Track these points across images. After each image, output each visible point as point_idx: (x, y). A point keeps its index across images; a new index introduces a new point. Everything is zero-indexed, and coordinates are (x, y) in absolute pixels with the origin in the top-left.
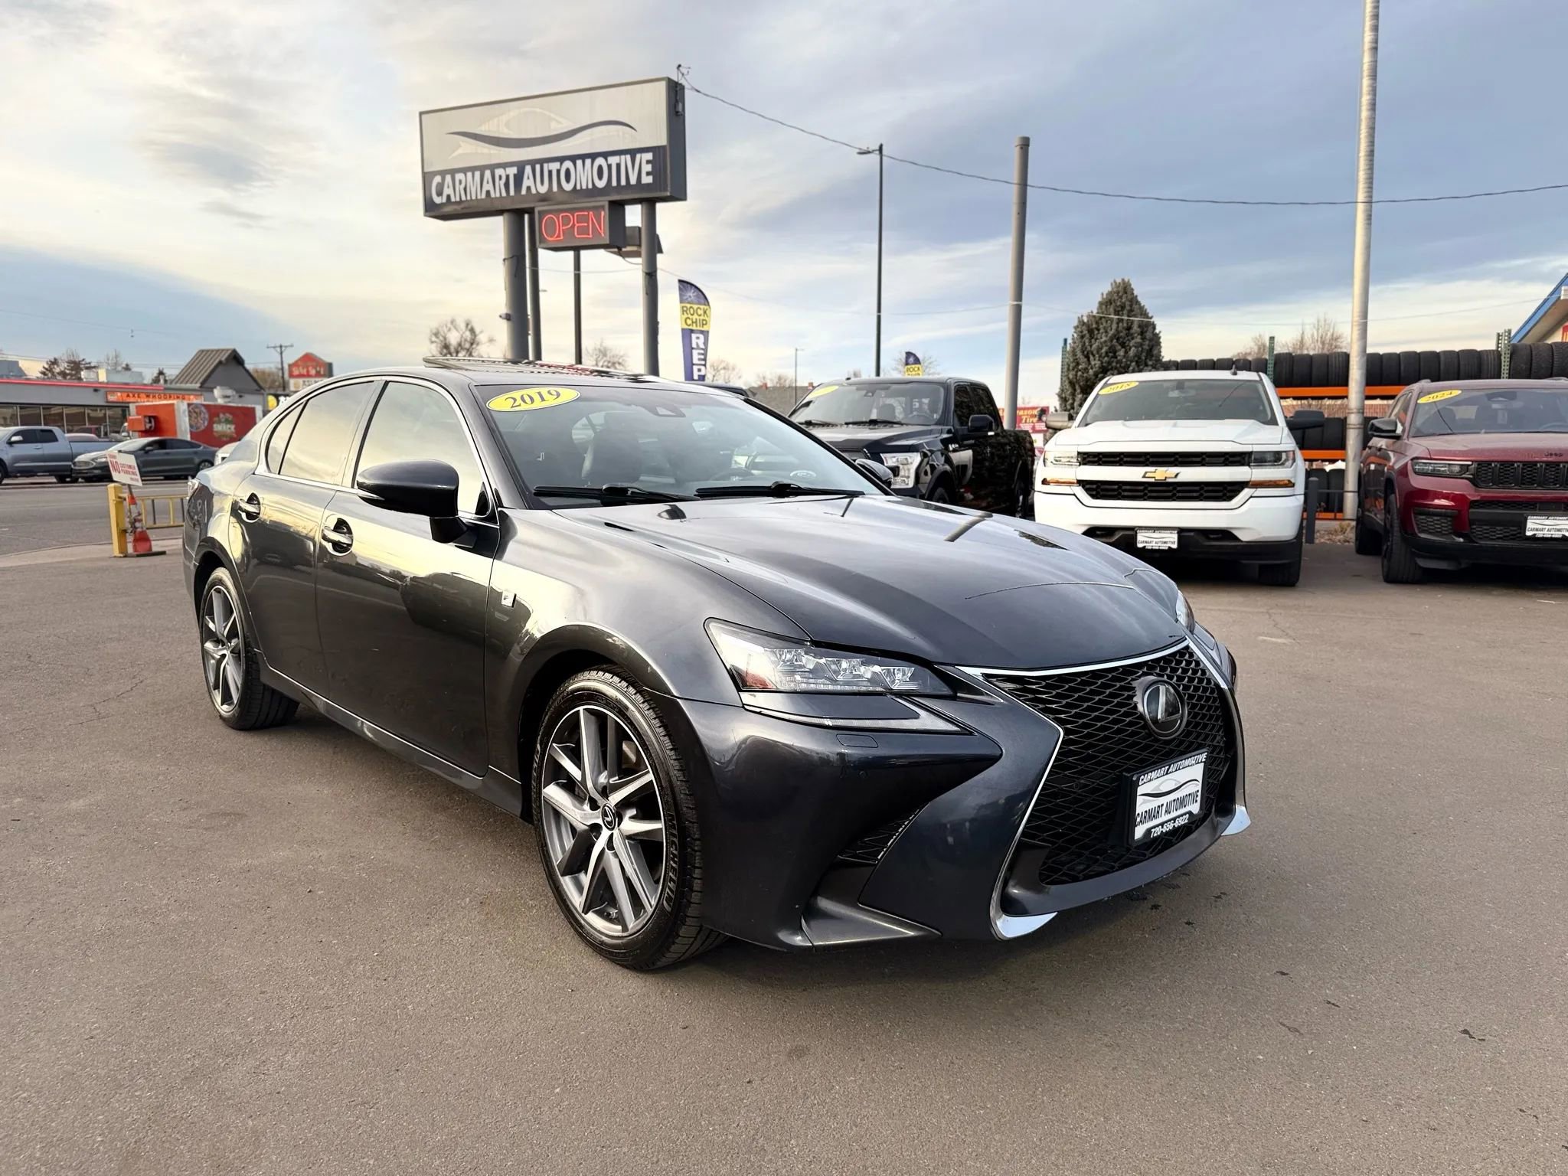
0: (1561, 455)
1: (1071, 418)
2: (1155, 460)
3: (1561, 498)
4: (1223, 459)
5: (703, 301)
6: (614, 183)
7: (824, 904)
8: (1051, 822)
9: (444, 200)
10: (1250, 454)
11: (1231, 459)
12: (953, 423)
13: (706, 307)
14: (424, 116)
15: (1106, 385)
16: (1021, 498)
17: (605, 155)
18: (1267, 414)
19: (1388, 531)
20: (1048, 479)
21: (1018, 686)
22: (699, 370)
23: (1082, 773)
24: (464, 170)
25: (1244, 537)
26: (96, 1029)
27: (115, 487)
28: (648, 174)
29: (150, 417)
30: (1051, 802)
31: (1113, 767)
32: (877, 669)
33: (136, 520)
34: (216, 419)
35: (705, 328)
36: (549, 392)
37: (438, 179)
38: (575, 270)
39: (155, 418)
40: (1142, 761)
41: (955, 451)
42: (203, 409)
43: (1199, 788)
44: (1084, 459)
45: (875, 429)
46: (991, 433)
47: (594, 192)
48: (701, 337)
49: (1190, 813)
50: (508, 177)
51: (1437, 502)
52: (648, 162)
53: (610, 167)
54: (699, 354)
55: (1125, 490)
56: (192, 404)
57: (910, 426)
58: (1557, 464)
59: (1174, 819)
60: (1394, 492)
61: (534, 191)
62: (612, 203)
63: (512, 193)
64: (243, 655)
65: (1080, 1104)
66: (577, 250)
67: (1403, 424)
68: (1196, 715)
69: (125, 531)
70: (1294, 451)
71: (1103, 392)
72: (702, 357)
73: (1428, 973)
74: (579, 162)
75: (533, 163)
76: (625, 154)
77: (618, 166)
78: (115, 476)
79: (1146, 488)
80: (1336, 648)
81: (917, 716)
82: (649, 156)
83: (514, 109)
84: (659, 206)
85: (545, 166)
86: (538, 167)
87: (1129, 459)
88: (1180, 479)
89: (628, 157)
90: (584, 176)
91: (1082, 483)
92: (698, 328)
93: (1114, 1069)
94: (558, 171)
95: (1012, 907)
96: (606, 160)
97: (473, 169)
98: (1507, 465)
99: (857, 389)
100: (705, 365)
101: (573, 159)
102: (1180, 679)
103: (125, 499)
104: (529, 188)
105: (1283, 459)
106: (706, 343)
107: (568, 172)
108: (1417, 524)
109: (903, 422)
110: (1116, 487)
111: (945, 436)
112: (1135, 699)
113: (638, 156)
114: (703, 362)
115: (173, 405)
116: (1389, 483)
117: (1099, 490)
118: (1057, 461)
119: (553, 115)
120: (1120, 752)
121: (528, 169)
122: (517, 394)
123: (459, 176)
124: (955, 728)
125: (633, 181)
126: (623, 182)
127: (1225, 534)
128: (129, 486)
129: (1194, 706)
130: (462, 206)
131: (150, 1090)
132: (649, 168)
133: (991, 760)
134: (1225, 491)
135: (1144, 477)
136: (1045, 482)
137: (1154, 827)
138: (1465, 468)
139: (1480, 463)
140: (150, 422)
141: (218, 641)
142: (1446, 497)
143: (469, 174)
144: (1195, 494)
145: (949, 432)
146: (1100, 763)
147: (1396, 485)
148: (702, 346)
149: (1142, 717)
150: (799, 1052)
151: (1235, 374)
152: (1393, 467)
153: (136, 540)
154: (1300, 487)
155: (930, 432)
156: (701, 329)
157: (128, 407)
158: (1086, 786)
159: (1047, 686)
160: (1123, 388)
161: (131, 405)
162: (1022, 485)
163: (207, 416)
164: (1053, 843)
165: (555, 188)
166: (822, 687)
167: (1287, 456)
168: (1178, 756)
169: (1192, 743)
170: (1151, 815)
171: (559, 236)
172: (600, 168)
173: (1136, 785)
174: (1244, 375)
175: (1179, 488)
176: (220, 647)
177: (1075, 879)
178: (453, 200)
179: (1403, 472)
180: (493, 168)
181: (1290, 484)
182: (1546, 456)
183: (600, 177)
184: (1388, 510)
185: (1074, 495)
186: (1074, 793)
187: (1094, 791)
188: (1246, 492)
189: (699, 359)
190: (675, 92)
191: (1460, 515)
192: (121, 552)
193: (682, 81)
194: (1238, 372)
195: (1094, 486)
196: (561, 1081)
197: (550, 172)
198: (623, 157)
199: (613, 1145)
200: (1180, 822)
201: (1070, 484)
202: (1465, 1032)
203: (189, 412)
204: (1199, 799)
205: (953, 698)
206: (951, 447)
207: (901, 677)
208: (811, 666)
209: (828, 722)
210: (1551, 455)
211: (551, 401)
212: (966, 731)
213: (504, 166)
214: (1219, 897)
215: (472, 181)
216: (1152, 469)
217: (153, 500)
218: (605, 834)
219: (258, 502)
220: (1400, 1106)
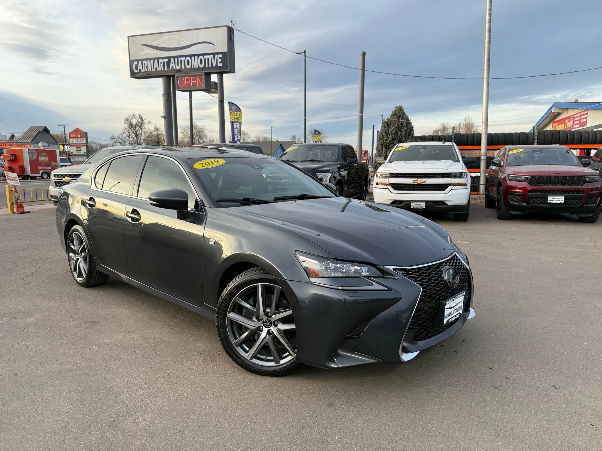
0: (559, 174)
1: (385, 159)
2: (417, 176)
3: (560, 189)
4: (442, 175)
5: (239, 110)
6: (207, 66)
7: (340, 352)
8: (418, 320)
9: (138, 71)
10: (451, 173)
11: (444, 176)
12: (342, 161)
13: (240, 113)
14: (129, 38)
15: (397, 147)
16: (364, 188)
17: (203, 55)
18: (456, 159)
19: (499, 201)
20: (378, 183)
21: (405, 272)
22: (238, 137)
23: (428, 302)
24: (147, 60)
25: (449, 204)
26: (68, 409)
27: (8, 186)
28: (220, 62)
29: (12, 154)
30: (418, 313)
31: (437, 299)
32: (357, 268)
33: (18, 199)
34: (40, 155)
35: (240, 121)
36: (214, 160)
37: (136, 63)
38: (190, 99)
39: (14, 154)
40: (446, 296)
41: (342, 171)
42: (34, 151)
43: (462, 304)
44: (392, 175)
45: (313, 163)
46: (355, 165)
47: (199, 69)
48: (238, 124)
49: (460, 313)
50: (164, 62)
51: (516, 190)
52: (220, 58)
53: (205, 59)
54: (237, 131)
55: (406, 187)
56: (30, 149)
57: (326, 162)
58: (558, 177)
59: (455, 316)
60: (501, 186)
61: (175, 68)
62: (205, 73)
63: (166, 69)
64: (88, 259)
65: (432, 418)
66: (190, 91)
67: (503, 161)
68: (461, 279)
69: (13, 204)
70: (467, 172)
71: (396, 150)
72: (239, 132)
73: (538, 366)
74: (193, 58)
75: (174, 57)
76: (211, 55)
77: (208, 59)
78: (8, 181)
79: (414, 186)
80: (486, 245)
81: (373, 285)
82: (221, 56)
83: (166, 37)
84: (224, 75)
85: (179, 58)
86: (176, 59)
87: (408, 176)
88: (426, 183)
89: (212, 56)
90: (195, 63)
91: (391, 184)
92: (237, 121)
93: (440, 405)
94: (184, 61)
95: (406, 350)
96: (204, 57)
97: (150, 59)
98: (541, 177)
99: (306, 148)
100: (240, 135)
101: (190, 56)
102: (455, 266)
103: (13, 191)
104: (173, 67)
105: (463, 175)
106: (240, 126)
107: (188, 61)
108: (510, 199)
109: (323, 161)
110: (403, 186)
111: (339, 166)
112: (443, 275)
113: (216, 56)
114: (239, 134)
115: (22, 149)
116: (499, 184)
117: (397, 187)
118: (381, 176)
119: (182, 39)
120: (439, 294)
121: (172, 60)
122: (203, 162)
123: (144, 62)
124: (385, 288)
125: (214, 65)
126: (210, 66)
127: (443, 203)
128: (14, 185)
129: (460, 276)
130: (146, 73)
131: (97, 431)
132: (220, 60)
133: (397, 300)
134: (442, 187)
135: (413, 182)
136: (377, 184)
137: (450, 319)
138: (526, 178)
139: (532, 176)
140: (12, 156)
141: (75, 253)
142: (519, 188)
143: (148, 61)
144: (431, 188)
145: (340, 164)
146: (433, 298)
147: (502, 183)
148: (239, 128)
149: (445, 281)
150: (331, 405)
151: (444, 143)
152: (500, 177)
153: (18, 207)
154: (469, 186)
155: (333, 165)
156: (238, 121)
157: (3, 150)
158: (429, 306)
159: (415, 272)
160: (404, 148)
161: (4, 149)
162: (365, 183)
163: (36, 154)
164: (418, 327)
165: (183, 68)
166: (340, 275)
167: (465, 174)
168: (456, 294)
169: (460, 289)
170: (449, 315)
171: (185, 86)
172: (201, 60)
173: (445, 305)
174: (447, 144)
175: (426, 186)
176: (77, 255)
177: (424, 339)
178: (142, 71)
179: (505, 179)
180: (158, 59)
181: (466, 185)
182: (555, 174)
183: (201, 63)
184: (499, 193)
185: (388, 189)
186: (425, 309)
187: (431, 308)
188: (450, 187)
189: (238, 133)
190: (230, 31)
191: (525, 195)
192: (11, 212)
193: (233, 27)
194: (445, 142)
195: (395, 186)
196: (249, 420)
197: (181, 61)
198: (210, 56)
199: (274, 442)
200: (457, 317)
201: (386, 184)
202: (553, 386)
203: (29, 152)
204: (462, 308)
205: (383, 277)
206: (341, 170)
207: (364, 270)
208: (333, 267)
209: (340, 288)
210: (556, 173)
211: (216, 164)
212: (390, 289)
213: (163, 58)
214: (463, 341)
215: (150, 64)
216: (416, 179)
217: (24, 191)
218: (265, 330)
219: (94, 201)
220: (536, 413)
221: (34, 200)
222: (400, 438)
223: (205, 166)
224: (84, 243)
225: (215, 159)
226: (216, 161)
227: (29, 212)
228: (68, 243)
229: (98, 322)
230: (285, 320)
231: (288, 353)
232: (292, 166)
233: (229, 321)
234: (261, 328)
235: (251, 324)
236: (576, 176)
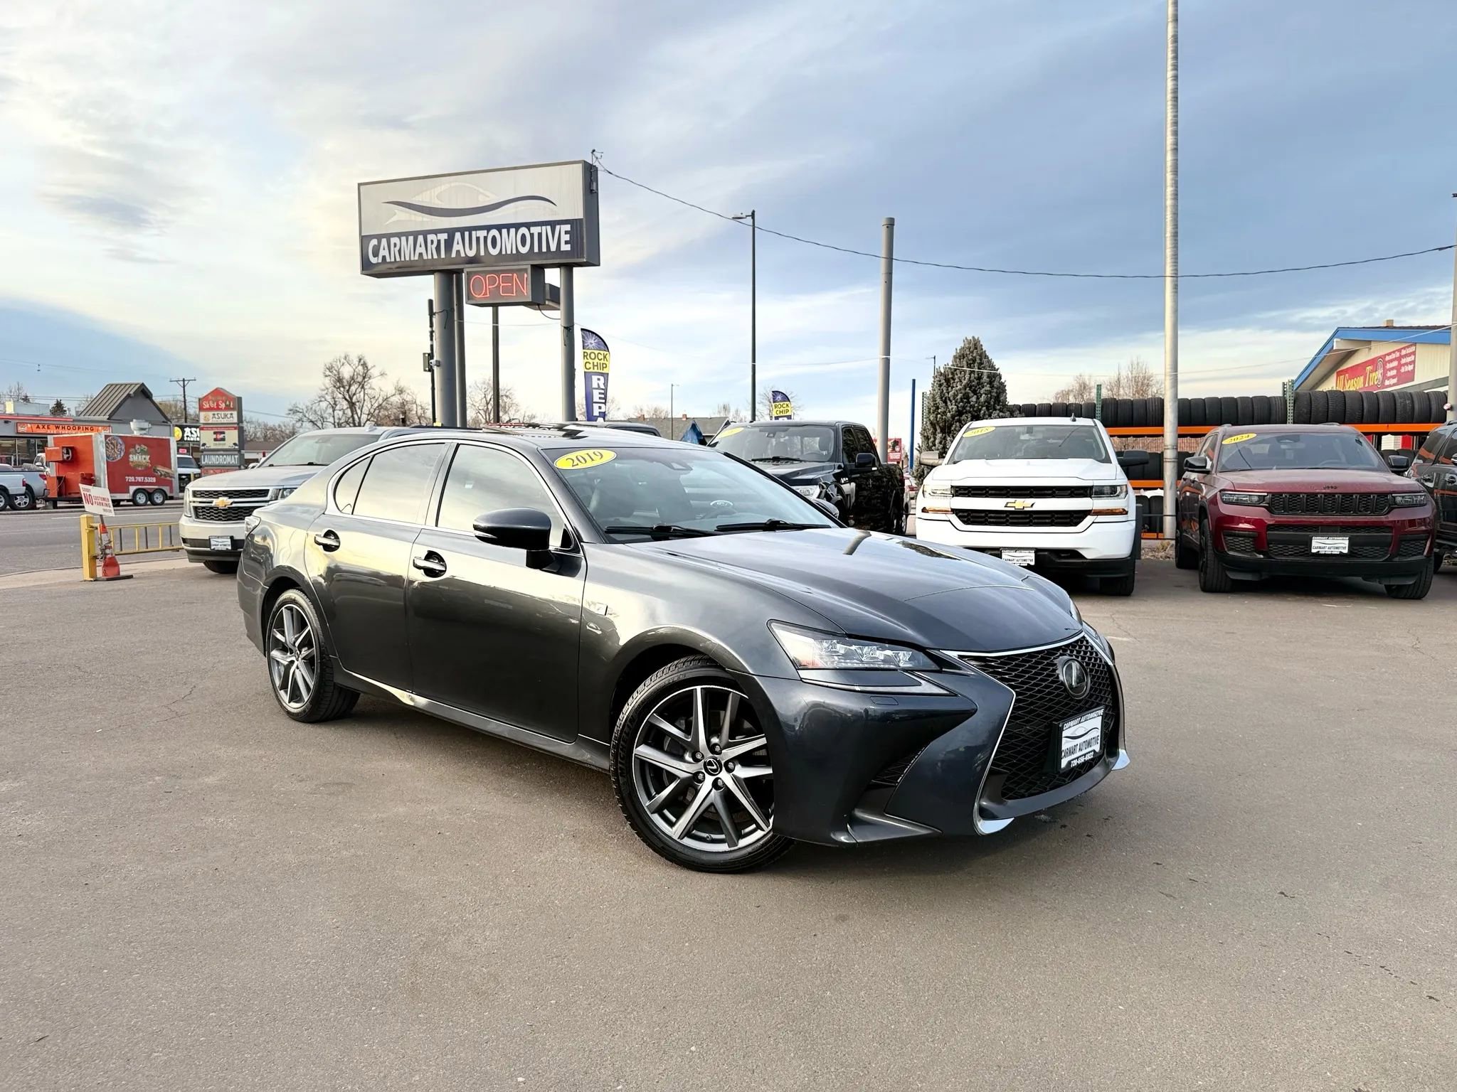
0: (1336, 488)
1: (942, 456)
2: (1015, 492)
3: (1337, 522)
4: (1069, 492)
5: (606, 349)
6: (536, 250)
7: (859, 814)
8: (1009, 756)
9: (380, 261)
10: (1091, 487)
11: (1076, 492)
12: (843, 461)
13: (606, 353)
14: (362, 187)
15: (968, 429)
16: (895, 521)
17: (528, 225)
18: (1102, 455)
19: (1203, 549)
20: (927, 508)
21: (983, 664)
22: (600, 408)
23: (1028, 722)
24: (399, 235)
25: (1089, 555)
26: (336, 922)
27: (87, 517)
28: (566, 242)
29: (67, 448)
30: (1008, 742)
31: (1046, 718)
32: (889, 653)
33: (106, 547)
34: (132, 450)
35: (605, 371)
36: (594, 453)
37: (374, 242)
38: (493, 323)
39: (72, 448)
40: (1064, 714)
41: (845, 483)
42: (120, 441)
43: (1099, 733)
44: (956, 491)
45: (778, 465)
46: (874, 469)
47: (518, 256)
48: (602, 378)
49: (1094, 751)
50: (439, 241)
51: (1241, 526)
52: (566, 232)
53: (532, 235)
54: (600, 393)
55: (991, 518)
56: (109, 436)
57: (808, 463)
58: (1333, 495)
59: (1085, 755)
60: (1207, 517)
61: (463, 255)
62: (533, 266)
63: (443, 255)
64: (317, 661)
65: (1037, 940)
66: (495, 306)
67: (1211, 460)
68: (1095, 683)
69: (95, 557)
70: (1126, 485)
71: (966, 435)
72: (603, 396)
73: (1255, 860)
74: (505, 231)
75: (462, 230)
76: (546, 225)
77: (540, 235)
78: (88, 507)
79: (1007, 516)
80: (1169, 645)
81: (920, 684)
82: (568, 227)
83: (445, 184)
84: (576, 270)
85: (474, 233)
86: (467, 234)
87: (993, 492)
88: (1035, 508)
89: (549, 228)
90: (509, 243)
91: (955, 511)
92: (599, 371)
93: (1055, 921)
94: (486, 238)
95: (987, 815)
96: (529, 230)
97: (407, 234)
98: (1295, 495)
99: (760, 431)
100: (605, 403)
101: (499, 228)
102: (1083, 658)
103: (97, 528)
104: (458, 252)
105: (1118, 492)
106: (606, 384)
107: (494, 239)
108: (1226, 544)
109: (801, 459)
110: (983, 515)
111: (837, 471)
112: (1057, 672)
113: (558, 227)
114: (604, 401)
115: (91, 436)
116: (1203, 510)
117: (969, 517)
118: (934, 493)
119: (481, 190)
120: (1050, 708)
121: (458, 235)
122: (573, 456)
123: (394, 240)
124: (945, 692)
125: (553, 248)
126: (544, 249)
127: (1074, 553)
128: (101, 516)
129: (1093, 677)
130: (396, 265)
131: (402, 955)
132: (567, 237)
133: (967, 714)
134: (1072, 518)
135: (1006, 506)
136: (924, 510)
137: (1073, 760)
138: (1262, 498)
139: (1274, 494)
140: (68, 453)
142: (1248, 521)
143: (404, 239)
144: (1047, 521)
145: (839, 467)
146: (1038, 715)
147: (1208, 511)
148: (602, 387)
149: (1063, 683)
150: (843, 918)
151: (1074, 420)
152: (1205, 497)
153: (106, 565)
154: (1132, 514)
155: (823, 468)
156: (601, 371)
157: (47, 438)
158: (1030, 731)
159: (1001, 663)
160: (983, 432)
161: (49, 436)
162: (896, 511)
163: (123, 447)
164: (1010, 770)
165: (482, 253)
166: (856, 666)
167: (1121, 490)
168: (1085, 711)
169: (1093, 703)
170: (1071, 751)
171: (485, 294)
172: (523, 236)
173: (1061, 730)
174: (1082, 421)
175: (1034, 516)
176: (289, 654)
177: (1023, 796)
178: (388, 260)
179: (1214, 501)
180: (425, 234)
181: (1124, 512)
182: (1325, 488)
183: (524, 244)
184: (1202, 533)
185: (949, 521)
186: (1023, 735)
187: (1035, 734)
188: (1089, 519)
189: (600, 398)
190: (590, 173)
191: (1261, 535)
192: (91, 577)
193: (596, 164)
194: (1077, 419)
195: (966, 514)
196: (687, 939)
197: (478, 239)
198: (544, 228)
199: (738, 972)
200: (1089, 757)
201: (945, 512)
202: (1281, 892)
203: (107, 443)
204: (1099, 741)
205: (940, 672)
206: (843, 480)
207: (904, 658)
208: (842, 652)
209: (858, 688)
210: (1328, 487)
212: (953, 694)
213: (436, 232)
214: (1107, 819)
215: (406, 245)
216: (1012, 500)
217: (120, 530)
218: (709, 780)
219: (337, 537)
220: (1242, 934)
221: (141, 551)
222: (976, 969)
223: (577, 464)
224: (309, 628)
225: (596, 451)
226: (598, 454)
227: (130, 577)
228: (270, 630)
229: (350, 785)
230: (746, 760)
231: (754, 826)
232: (746, 465)
233: (638, 761)
234: (700, 776)
235: (682, 768)
236: (1372, 493)
